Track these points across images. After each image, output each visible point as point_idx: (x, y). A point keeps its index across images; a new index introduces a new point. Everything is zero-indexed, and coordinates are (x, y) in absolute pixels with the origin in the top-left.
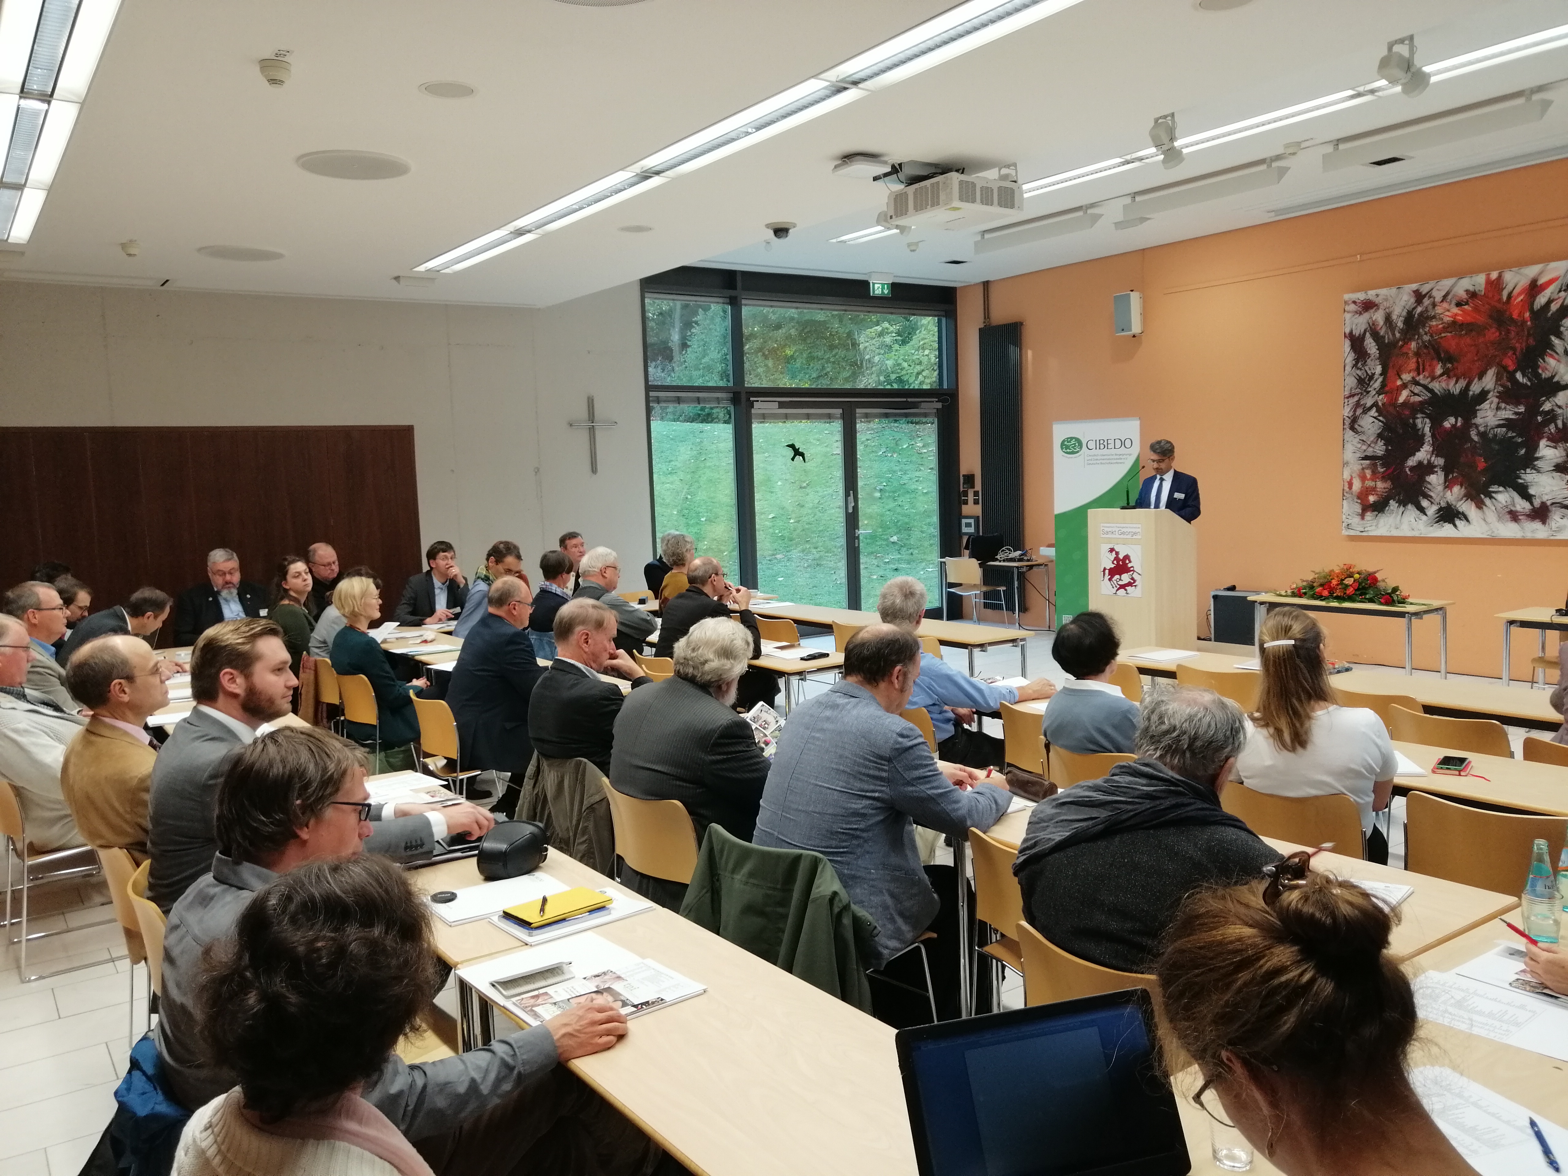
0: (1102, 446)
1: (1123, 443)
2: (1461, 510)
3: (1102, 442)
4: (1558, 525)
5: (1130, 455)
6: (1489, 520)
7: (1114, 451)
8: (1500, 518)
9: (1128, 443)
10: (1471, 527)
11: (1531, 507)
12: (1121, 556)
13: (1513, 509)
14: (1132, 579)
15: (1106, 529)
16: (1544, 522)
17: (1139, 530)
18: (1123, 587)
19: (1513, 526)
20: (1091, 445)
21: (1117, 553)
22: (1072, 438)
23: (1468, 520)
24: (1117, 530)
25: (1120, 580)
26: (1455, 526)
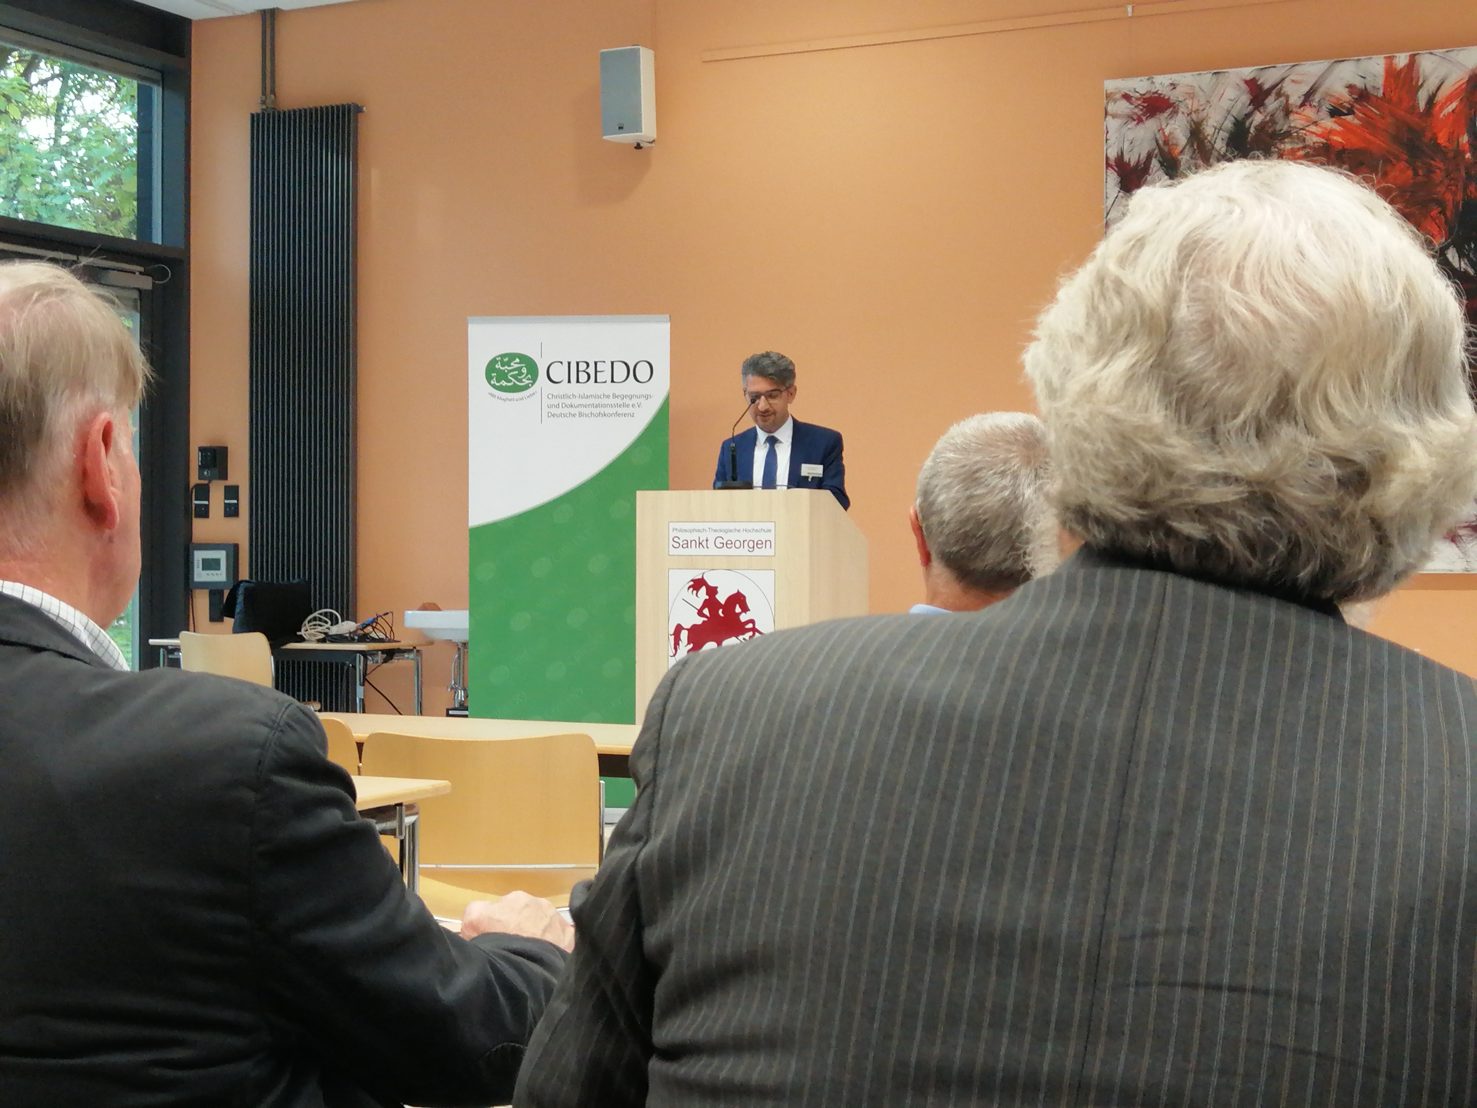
0: (583, 377)
1: (631, 372)
3: (582, 366)
7: (610, 388)
9: (643, 372)
12: (722, 598)
15: (683, 536)
17: (770, 536)
20: (559, 373)
21: (712, 591)
22: (512, 356)
24: (712, 537)
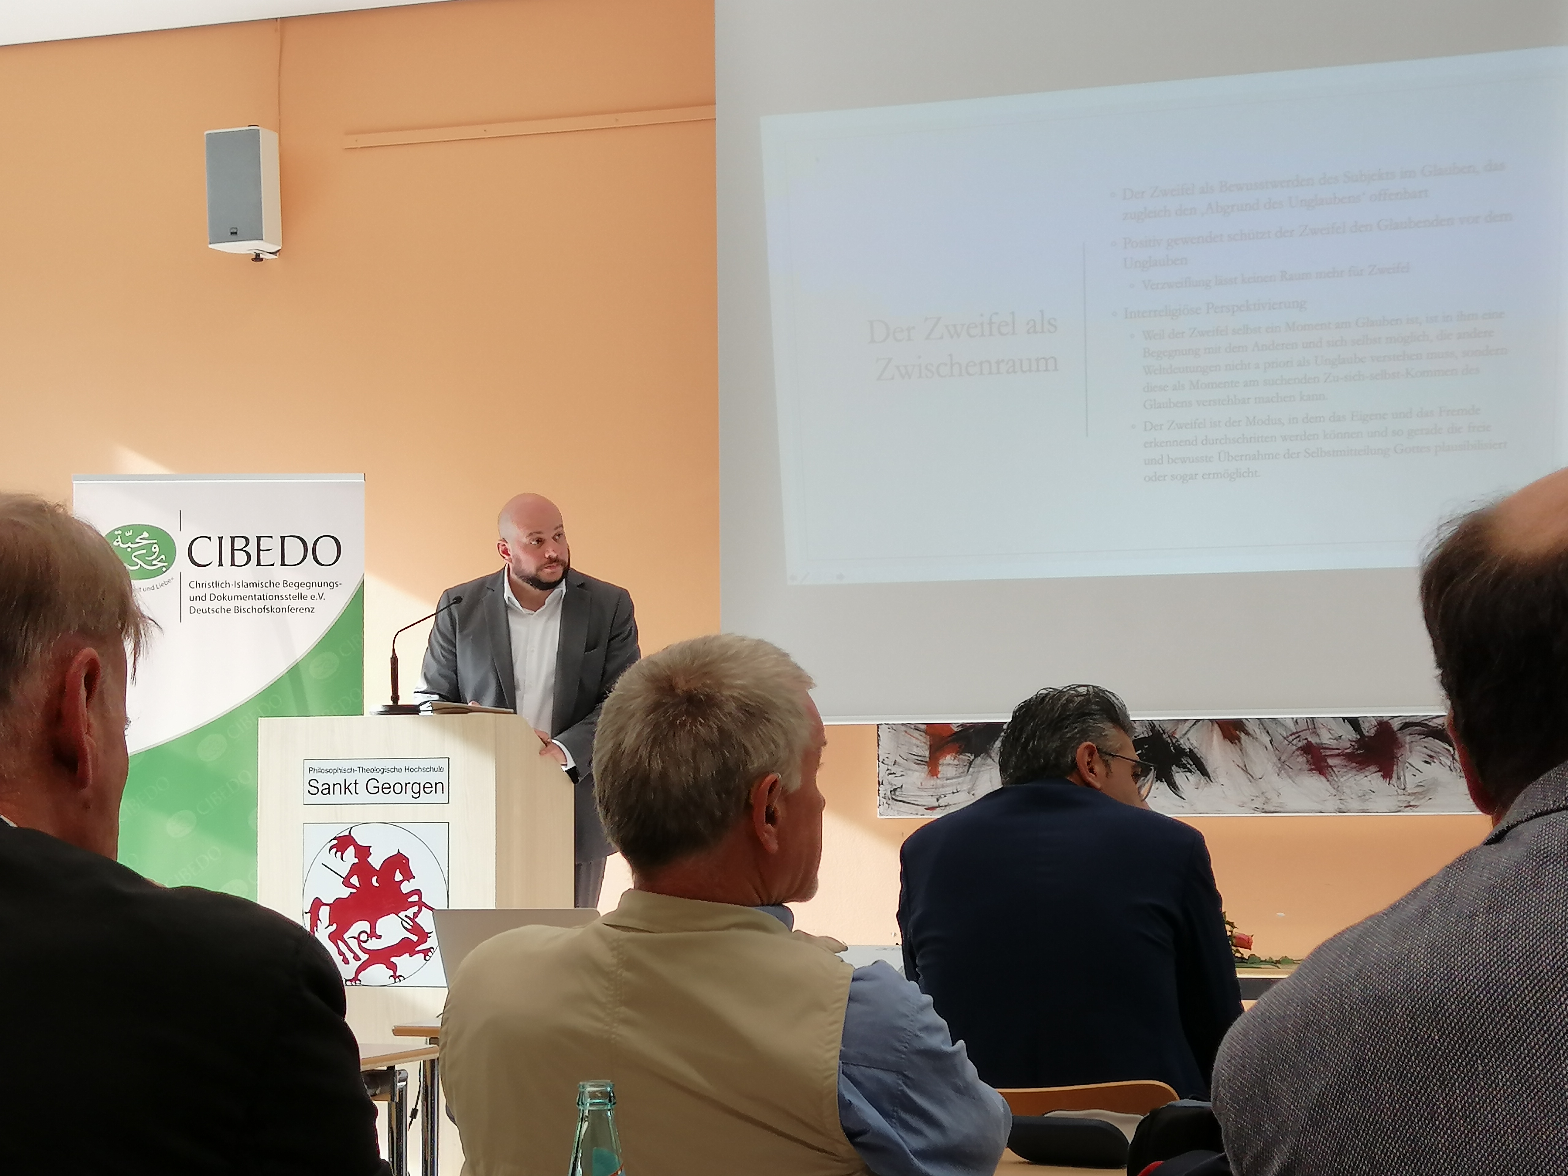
0: (241, 557)
1: (310, 550)
2: (1186, 746)
3: (239, 543)
4: (1419, 778)
5: (332, 585)
6: (1257, 770)
7: (279, 573)
8: (1283, 765)
9: (326, 550)
10: (1214, 788)
11: (1355, 736)
12: (376, 861)
13: (1314, 740)
14: (417, 929)
15: (324, 778)
16: (1387, 774)
18: (384, 957)
19: (1315, 783)
20: (206, 552)
21: (363, 852)
22: (138, 529)
23: (1204, 772)
24: (362, 778)
25: (373, 934)
26: (1173, 786)
